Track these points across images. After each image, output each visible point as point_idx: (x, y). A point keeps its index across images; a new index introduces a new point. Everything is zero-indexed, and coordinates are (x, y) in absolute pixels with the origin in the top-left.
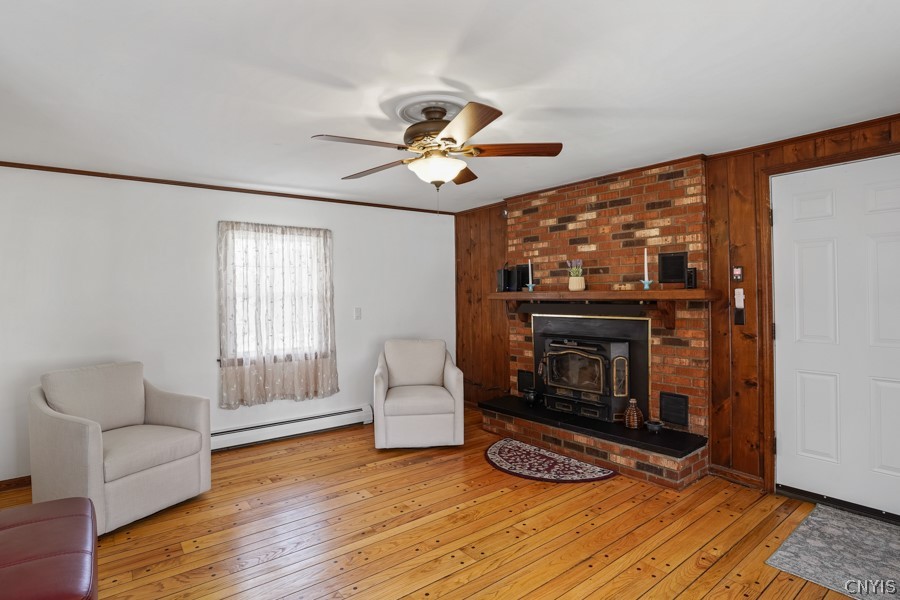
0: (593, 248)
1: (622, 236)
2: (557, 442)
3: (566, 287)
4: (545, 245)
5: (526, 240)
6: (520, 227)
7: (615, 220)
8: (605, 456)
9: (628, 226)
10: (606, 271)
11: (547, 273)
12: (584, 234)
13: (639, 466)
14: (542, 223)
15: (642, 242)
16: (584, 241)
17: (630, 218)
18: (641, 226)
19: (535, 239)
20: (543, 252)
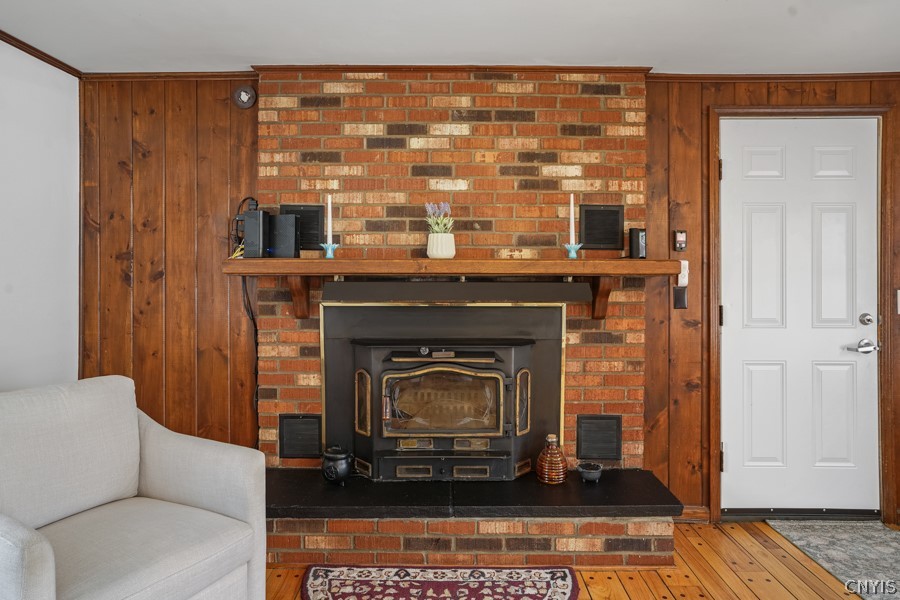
0: (462, 185)
1: (518, 171)
2: (440, 544)
3: (421, 253)
4: (356, 171)
5: (306, 157)
6: (292, 131)
7: (505, 143)
8: (546, 545)
9: (528, 156)
10: (486, 226)
11: (360, 223)
12: (445, 160)
13: (610, 545)
14: (348, 129)
15: (553, 184)
16: (445, 172)
17: (533, 144)
18: (552, 159)
19: (333, 158)
20: (349, 184)
